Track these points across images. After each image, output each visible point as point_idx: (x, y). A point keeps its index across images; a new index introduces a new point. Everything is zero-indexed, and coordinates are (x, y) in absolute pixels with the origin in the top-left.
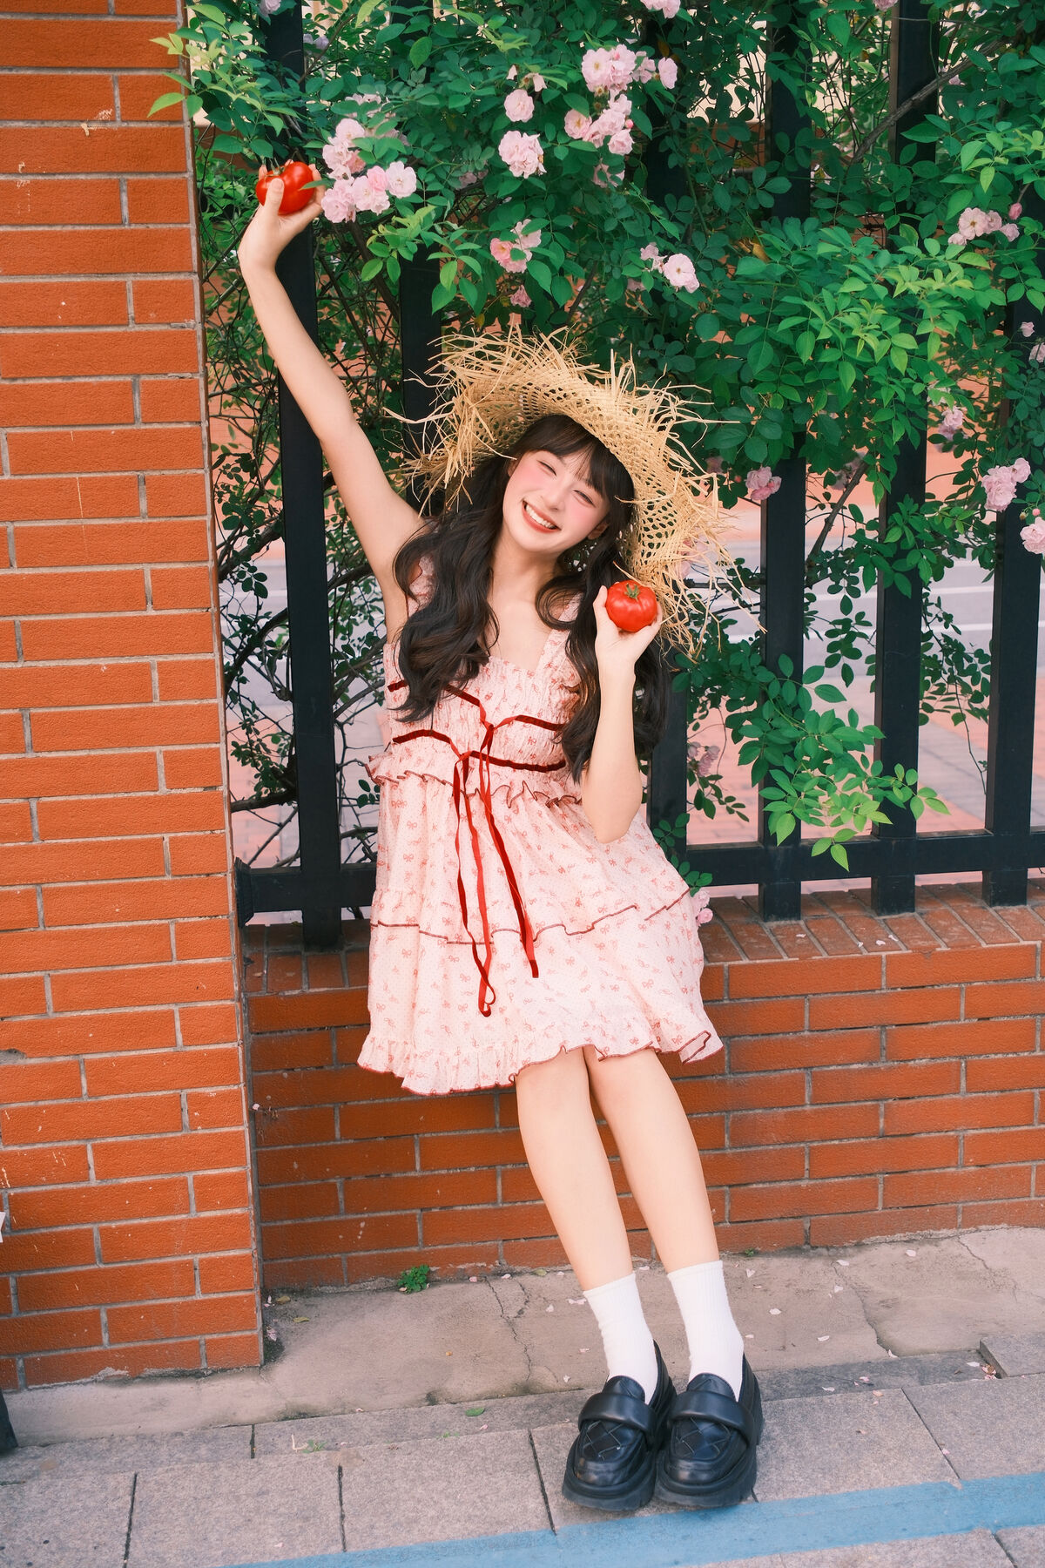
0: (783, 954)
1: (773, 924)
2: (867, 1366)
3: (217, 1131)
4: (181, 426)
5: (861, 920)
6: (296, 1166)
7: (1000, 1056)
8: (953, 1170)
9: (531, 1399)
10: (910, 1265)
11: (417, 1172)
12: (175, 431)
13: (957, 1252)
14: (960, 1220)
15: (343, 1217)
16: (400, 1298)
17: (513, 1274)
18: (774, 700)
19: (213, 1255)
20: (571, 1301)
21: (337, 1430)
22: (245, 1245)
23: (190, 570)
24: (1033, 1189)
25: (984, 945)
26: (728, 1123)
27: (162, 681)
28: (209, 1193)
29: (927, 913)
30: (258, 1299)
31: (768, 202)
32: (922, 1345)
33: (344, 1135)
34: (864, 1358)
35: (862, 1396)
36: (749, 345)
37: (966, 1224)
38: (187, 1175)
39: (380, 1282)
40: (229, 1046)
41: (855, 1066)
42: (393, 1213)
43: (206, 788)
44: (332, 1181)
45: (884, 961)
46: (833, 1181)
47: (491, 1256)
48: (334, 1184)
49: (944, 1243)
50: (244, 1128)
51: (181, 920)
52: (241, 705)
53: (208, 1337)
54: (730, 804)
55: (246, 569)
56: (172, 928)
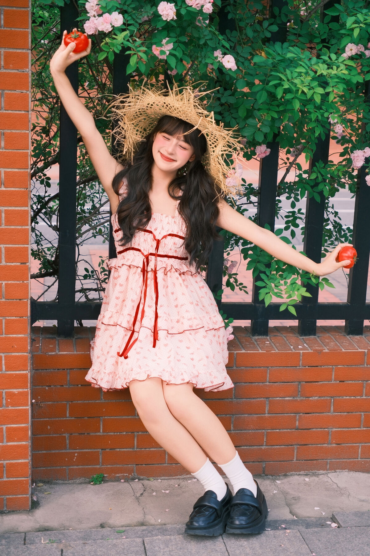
0: (260, 349)
1: (256, 337)
2: (285, 522)
3: (17, 408)
4: (20, 112)
5: (293, 338)
6: (49, 427)
7: (348, 397)
8: (326, 445)
9: (144, 528)
10: (306, 484)
11: (101, 433)
12: (18, 114)
13: (326, 480)
14: (328, 467)
15: (68, 451)
16: (91, 487)
17: (139, 479)
19: (12, 461)
20: (163, 491)
21: (61, 536)
22: (26, 458)
23: (20, 172)
24: (360, 455)
25: (343, 350)
26: (233, 419)
27: (6, 217)
28: (12, 435)
29: (321, 337)
30: (30, 481)
31: (269, 35)
32: (308, 515)
33: (71, 415)
34: (284, 518)
35: (281, 532)
37: (331, 469)
38: (3, 426)
39: (82, 480)
40: (25, 372)
41: (287, 398)
42: (90, 450)
43: (21, 263)
44: (64, 435)
45: (301, 355)
46: (275, 447)
47: (130, 471)
48: (65, 436)
49: (321, 476)
50: (29, 407)
51: (8, 318)
52: (35, 233)
53: (7, 497)
54: (241, 286)
55: (42, 175)
56: (4, 321)
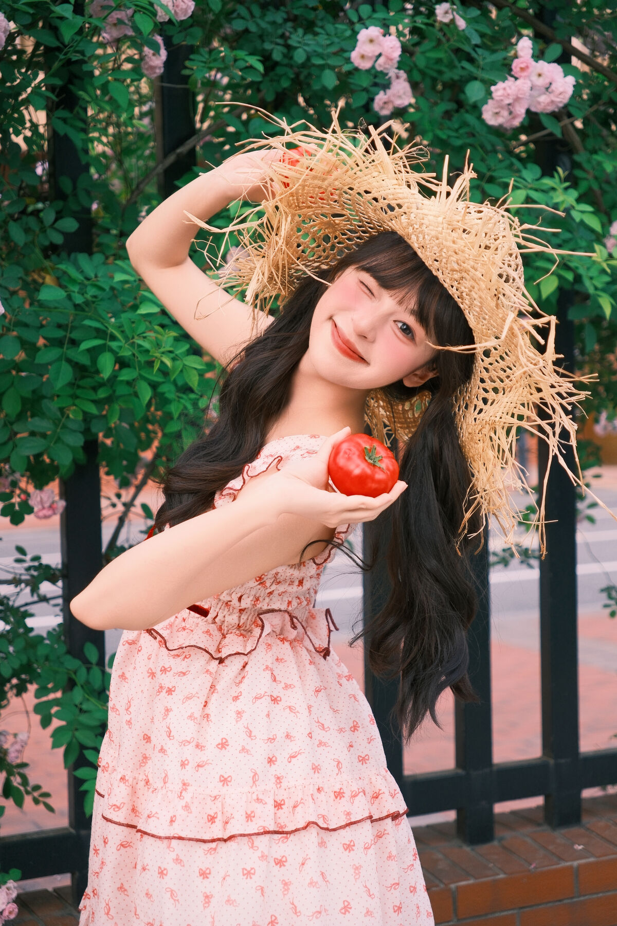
18: (82, 686)
31: (58, 239)
36: (50, 364)
54: (36, 794)
